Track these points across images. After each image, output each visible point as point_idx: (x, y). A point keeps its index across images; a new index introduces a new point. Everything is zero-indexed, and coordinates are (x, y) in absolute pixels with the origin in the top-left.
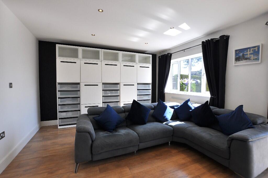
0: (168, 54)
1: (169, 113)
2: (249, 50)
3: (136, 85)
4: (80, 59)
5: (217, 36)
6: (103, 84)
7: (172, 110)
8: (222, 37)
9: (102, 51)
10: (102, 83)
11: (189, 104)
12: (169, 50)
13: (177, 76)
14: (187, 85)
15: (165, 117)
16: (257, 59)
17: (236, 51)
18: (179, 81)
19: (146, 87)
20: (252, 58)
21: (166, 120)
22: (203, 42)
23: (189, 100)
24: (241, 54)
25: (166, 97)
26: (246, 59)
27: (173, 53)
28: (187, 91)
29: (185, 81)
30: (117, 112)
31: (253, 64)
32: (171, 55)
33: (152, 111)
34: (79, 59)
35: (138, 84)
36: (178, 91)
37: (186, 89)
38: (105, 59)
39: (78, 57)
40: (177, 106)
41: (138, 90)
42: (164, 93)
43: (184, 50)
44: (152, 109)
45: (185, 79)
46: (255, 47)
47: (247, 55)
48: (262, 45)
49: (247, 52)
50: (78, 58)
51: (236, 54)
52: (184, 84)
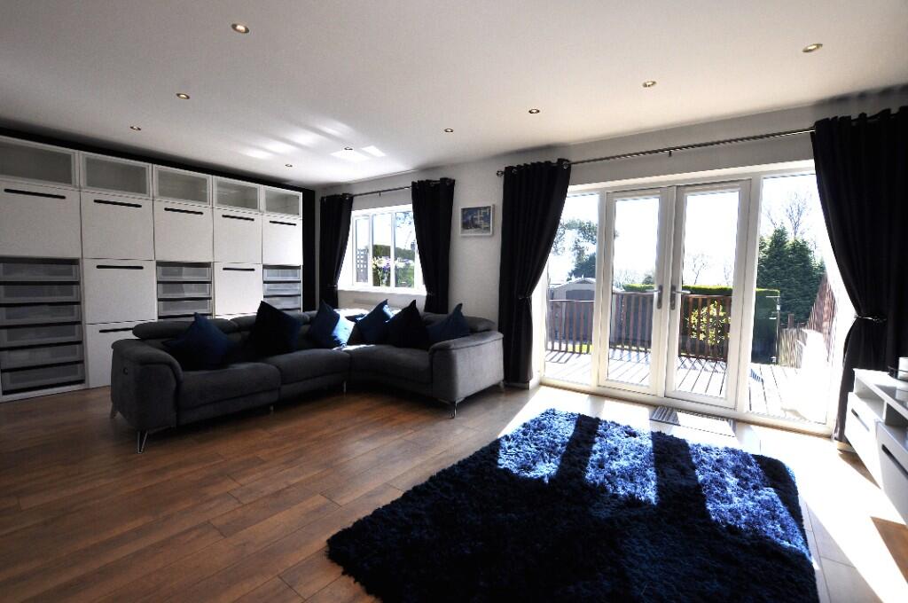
0: (344, 195)
1: (344, 330)
2: (479, 211)
3: (259, 269)
4: (80, 187)
5: (436, 177)
6: (159, 264)
7: (351, 325)
8: (444, 180)
9: (153, 170)
10: (154, 263)
11: (386, 309)
12: (348, 185)
13: (366, 250)
14: (386, 270)
15: (336, 337)
16: (488, 229)
17: (464, 210)
18: (371, 262)
19: (288, 276)
20: (483, 226)
21: (338, 343)
22: (413, 183)
23: (385, 303)
24: (470, 218)
25: (341, 299)
26: (476, 226)
27: (356, 195)
28: (388, 284)
29: (383, 262)
30: (223, 330)
31: (485, 236)
32: (352, 198)
33: (305, 328)
34: (75, 187)
35: (265, 267)
36: (368, 286)
37: (384, 281)
38: (163, 193)
39: (73, 181)
40: (362, 316)
41: (265, 282)
42: (337, 291)
43: (380, 192)
44: (306, 323)
45: (383, 258)
46: (485, 208)
47: (476, 219)
48: (494, 205)
49: (477, 215)
50: (71, 183)
51: (464, 217)
52: (380, 269)
